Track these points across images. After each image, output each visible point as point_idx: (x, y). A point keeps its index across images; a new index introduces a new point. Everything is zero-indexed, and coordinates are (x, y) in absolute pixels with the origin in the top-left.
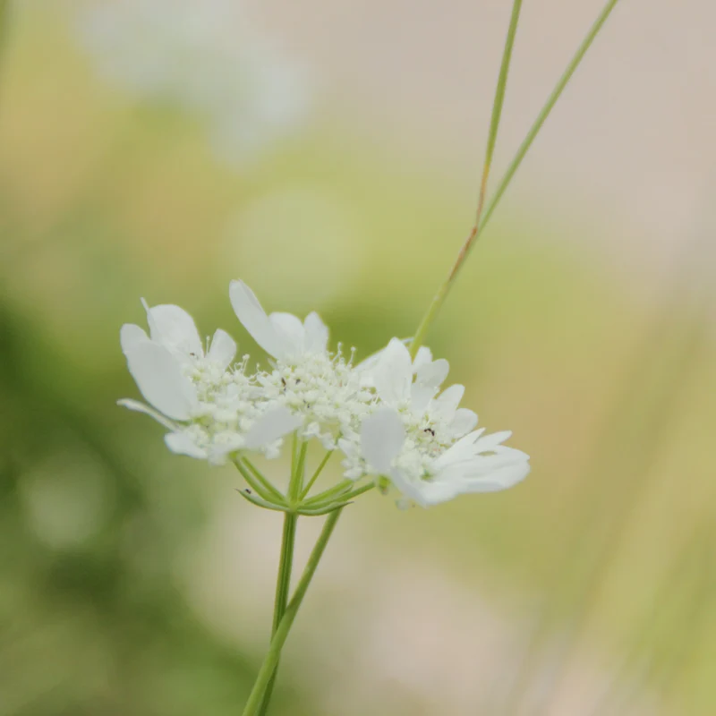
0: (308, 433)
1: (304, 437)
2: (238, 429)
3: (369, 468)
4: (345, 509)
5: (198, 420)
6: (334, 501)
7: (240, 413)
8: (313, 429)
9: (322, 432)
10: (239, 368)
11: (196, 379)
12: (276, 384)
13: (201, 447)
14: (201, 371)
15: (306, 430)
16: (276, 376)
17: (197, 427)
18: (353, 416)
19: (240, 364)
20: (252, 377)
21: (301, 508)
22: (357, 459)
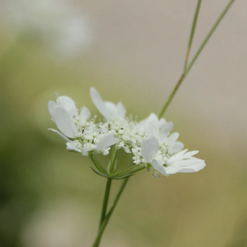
0: (120, 146)
1: (118, 147)
2: (93, 142)
3: (143, 160)
4: (131, 177)
5: (77, 138)
6: (128, 174)
7: (94, 137)
8: (122, 145)
9: (125, 146)
10: (92, 121)
11: (76, 124)
12: (106, 128)
13: (79, 148)
14: (78, 121)
15: (119, 145)
16: (106, 125)
17: (77, 141)
18: (136, 141)
19: (92, 119)
20: (97, 125)
21: (114, 176)
22: (138, 157)
